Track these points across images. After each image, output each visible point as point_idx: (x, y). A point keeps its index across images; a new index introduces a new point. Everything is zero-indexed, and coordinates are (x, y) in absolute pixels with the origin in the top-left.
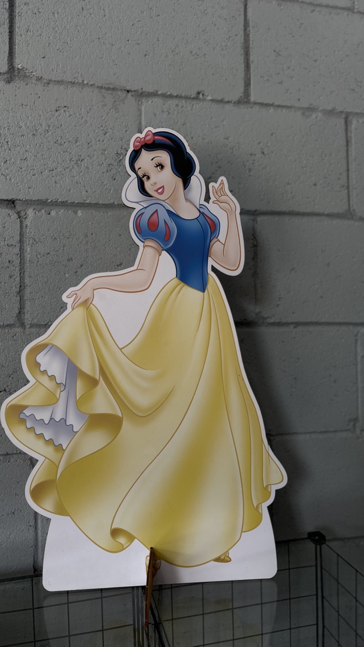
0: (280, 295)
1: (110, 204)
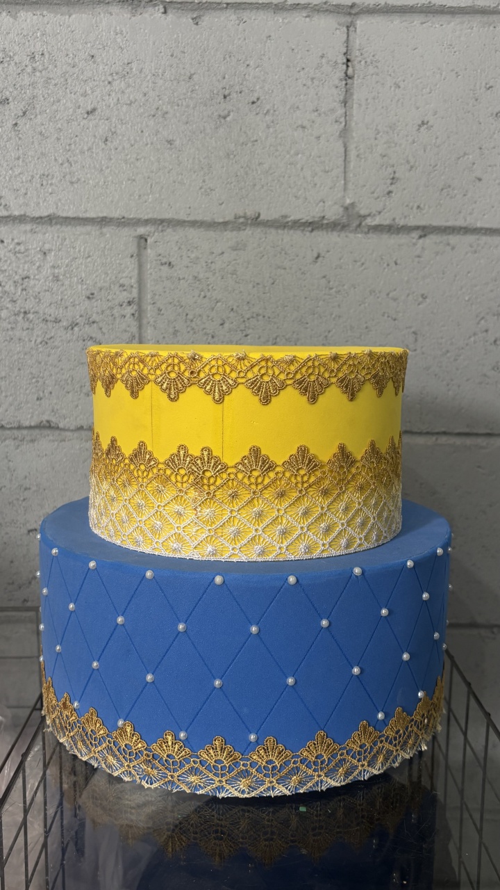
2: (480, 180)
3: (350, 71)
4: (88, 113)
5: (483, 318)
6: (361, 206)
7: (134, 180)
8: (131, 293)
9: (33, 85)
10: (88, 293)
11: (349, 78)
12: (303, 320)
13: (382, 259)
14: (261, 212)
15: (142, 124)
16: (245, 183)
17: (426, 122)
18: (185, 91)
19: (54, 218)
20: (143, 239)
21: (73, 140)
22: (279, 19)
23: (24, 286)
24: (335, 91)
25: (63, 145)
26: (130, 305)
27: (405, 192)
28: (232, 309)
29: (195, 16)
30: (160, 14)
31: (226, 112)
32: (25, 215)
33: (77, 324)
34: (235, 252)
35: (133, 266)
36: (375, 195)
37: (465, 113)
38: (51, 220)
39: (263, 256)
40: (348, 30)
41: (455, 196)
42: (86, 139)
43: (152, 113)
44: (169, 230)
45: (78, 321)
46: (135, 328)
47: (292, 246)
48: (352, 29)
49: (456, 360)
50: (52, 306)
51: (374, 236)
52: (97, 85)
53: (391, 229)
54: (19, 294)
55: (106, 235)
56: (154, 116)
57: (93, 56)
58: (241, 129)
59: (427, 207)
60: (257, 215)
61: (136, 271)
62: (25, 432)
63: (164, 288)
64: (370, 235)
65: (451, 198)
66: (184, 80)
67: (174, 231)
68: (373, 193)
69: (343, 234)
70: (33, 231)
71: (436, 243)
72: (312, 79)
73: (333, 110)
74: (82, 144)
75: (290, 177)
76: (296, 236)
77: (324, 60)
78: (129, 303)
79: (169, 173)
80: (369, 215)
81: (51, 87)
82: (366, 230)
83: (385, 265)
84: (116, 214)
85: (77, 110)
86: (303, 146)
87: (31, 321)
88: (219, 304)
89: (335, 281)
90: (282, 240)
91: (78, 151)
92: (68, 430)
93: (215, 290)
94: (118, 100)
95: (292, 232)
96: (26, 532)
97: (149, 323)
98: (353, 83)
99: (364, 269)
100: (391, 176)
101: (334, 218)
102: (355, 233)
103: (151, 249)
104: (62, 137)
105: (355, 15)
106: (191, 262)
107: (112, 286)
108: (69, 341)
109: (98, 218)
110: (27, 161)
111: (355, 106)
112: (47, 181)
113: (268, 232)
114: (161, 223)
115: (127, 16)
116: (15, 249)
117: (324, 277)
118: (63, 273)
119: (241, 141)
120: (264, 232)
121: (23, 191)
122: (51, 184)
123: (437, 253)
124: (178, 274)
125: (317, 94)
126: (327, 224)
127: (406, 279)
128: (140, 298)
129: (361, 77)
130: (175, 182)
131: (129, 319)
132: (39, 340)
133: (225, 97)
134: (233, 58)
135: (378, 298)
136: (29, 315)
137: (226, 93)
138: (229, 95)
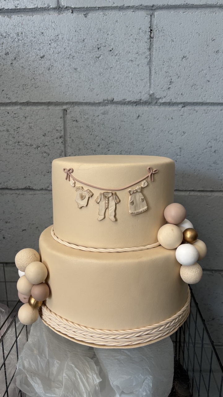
0: (171, 79)
1: (34, 8)
2: (209, 81)
3: (152, 34)
4: (41, 58)
5: (210, 141)
6: (157, 94)
7: (61, 86)
8: (61, 133)
9: (18, 46)
10: (43, 134)
11: (152, 38)
12: (132, 143)
13: (166, 117)
14: (114, 98)
15: (64, 61)
16: (108, 86)
17: (185, 56)
18: (81, 47)
19: (29, 103)
20: (65, 110)
21: (35, 69)
22: (121, 13)
23: (17, 131)
24: (145, 44)
25: (32, 71)
26: (61, 138)
27: (176, 88)
28: (103, 139)
29: (85, 13)
30: (70, 14)
31: (99, 55)
32: (17, 102)
33: (39, 146)
34: (104, 115)
35: (61, 122)
36: (163, 89)
37: (203, 52)
38: (28, 104)
39: (115, 116)
40: (151, 17)
41: (198, 89)
42: (41, 69)
43: (68, 57)
44: (76, 107)
45: (39, 145)
46: (63, 148)
47: (127, 112)
48: (152, 16)
49: (198, 159)
50: (29, 139)
51: (163, 107)
52: (44, 45)
53: (170, 104)
54: (16, 134)
55: (50, 109)
56: (69, 58)
57: (43, 33)
58: (105, 62)
59: (185, 94)
60: (112, 99)
61: (63, 124)
62: (20, 191)
63: (74, 131)
64: (161, 107)
65: (196, 90)
66: (81, 42)
67: (78, 107)
68: (162, 88)
69: (149, 107)
70: (21, 108)
71: (189, 109)
72: (136, 39)
73: (144, 53)
74: (39, 71)
75: (126, 83)
76: (129, 108)
77: (140, 30)
78: (60, 137)
79: (75, 82)
80: (160, 98)
81: (26, 47)
82: (159, 104)
83: (167, 119)
84: (54, 101)
85: (37, 56)
86: (132, 69)
87: (21, 146)
88: (97, 137)
89: (146, 126)
90: (123, 110)
91: (38, 74)
92: (37, 190)
93: (95, 131)
94: (54, 51)
95: (128, 106)
96: (22, 231)
97: (68, 146)
98: (153, 40)
99: (158, 121)
100: (170, 81)
101: (145, 99)
102: (155, 106)
103: (69, 115)
104: (31, 69)
105: (154, 10)
106: (85, 120)
107: (53, 130)
108: (36, 154)
109: (47, 102)
110: (17, 79)
111: (154, 50)
112: (26, 87)
113: (117, 106)
114: (73, 104)
115: (56, 14)
116: (14, 116)
117: (141, 125)
118: (33, 125)
119: (105, 68)
120: (116, 106)
121: (16, 91)
122: (27, 89)
123: (190, 114)
124: (80, 125)
125: (138, 46)
126: (143, 102)
127: (176, 125)
128: (65, 135)
129: (157, 38)
130: (78, 86)
131: (60, 144)
132: (24, 153)
133: (98, 49)
134: (101, 31)
135: (164, 133)
136: (20, 143)
137: (99, 47)
138: (100, 47)
